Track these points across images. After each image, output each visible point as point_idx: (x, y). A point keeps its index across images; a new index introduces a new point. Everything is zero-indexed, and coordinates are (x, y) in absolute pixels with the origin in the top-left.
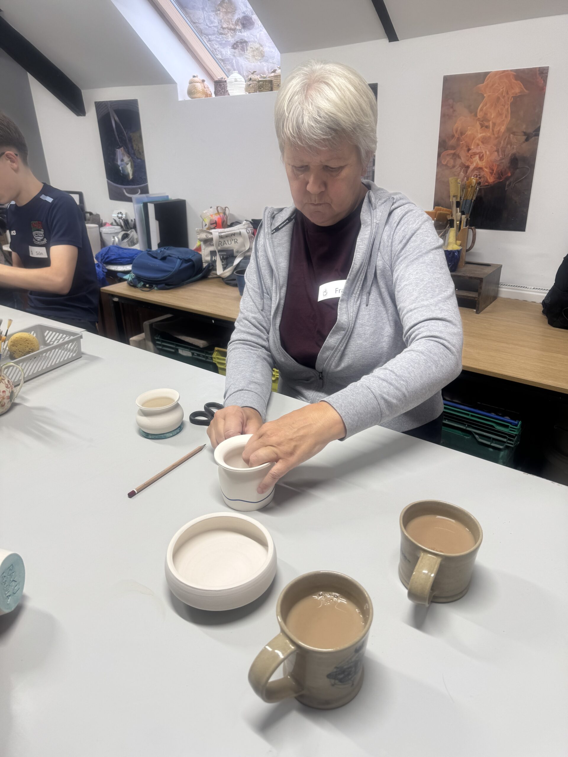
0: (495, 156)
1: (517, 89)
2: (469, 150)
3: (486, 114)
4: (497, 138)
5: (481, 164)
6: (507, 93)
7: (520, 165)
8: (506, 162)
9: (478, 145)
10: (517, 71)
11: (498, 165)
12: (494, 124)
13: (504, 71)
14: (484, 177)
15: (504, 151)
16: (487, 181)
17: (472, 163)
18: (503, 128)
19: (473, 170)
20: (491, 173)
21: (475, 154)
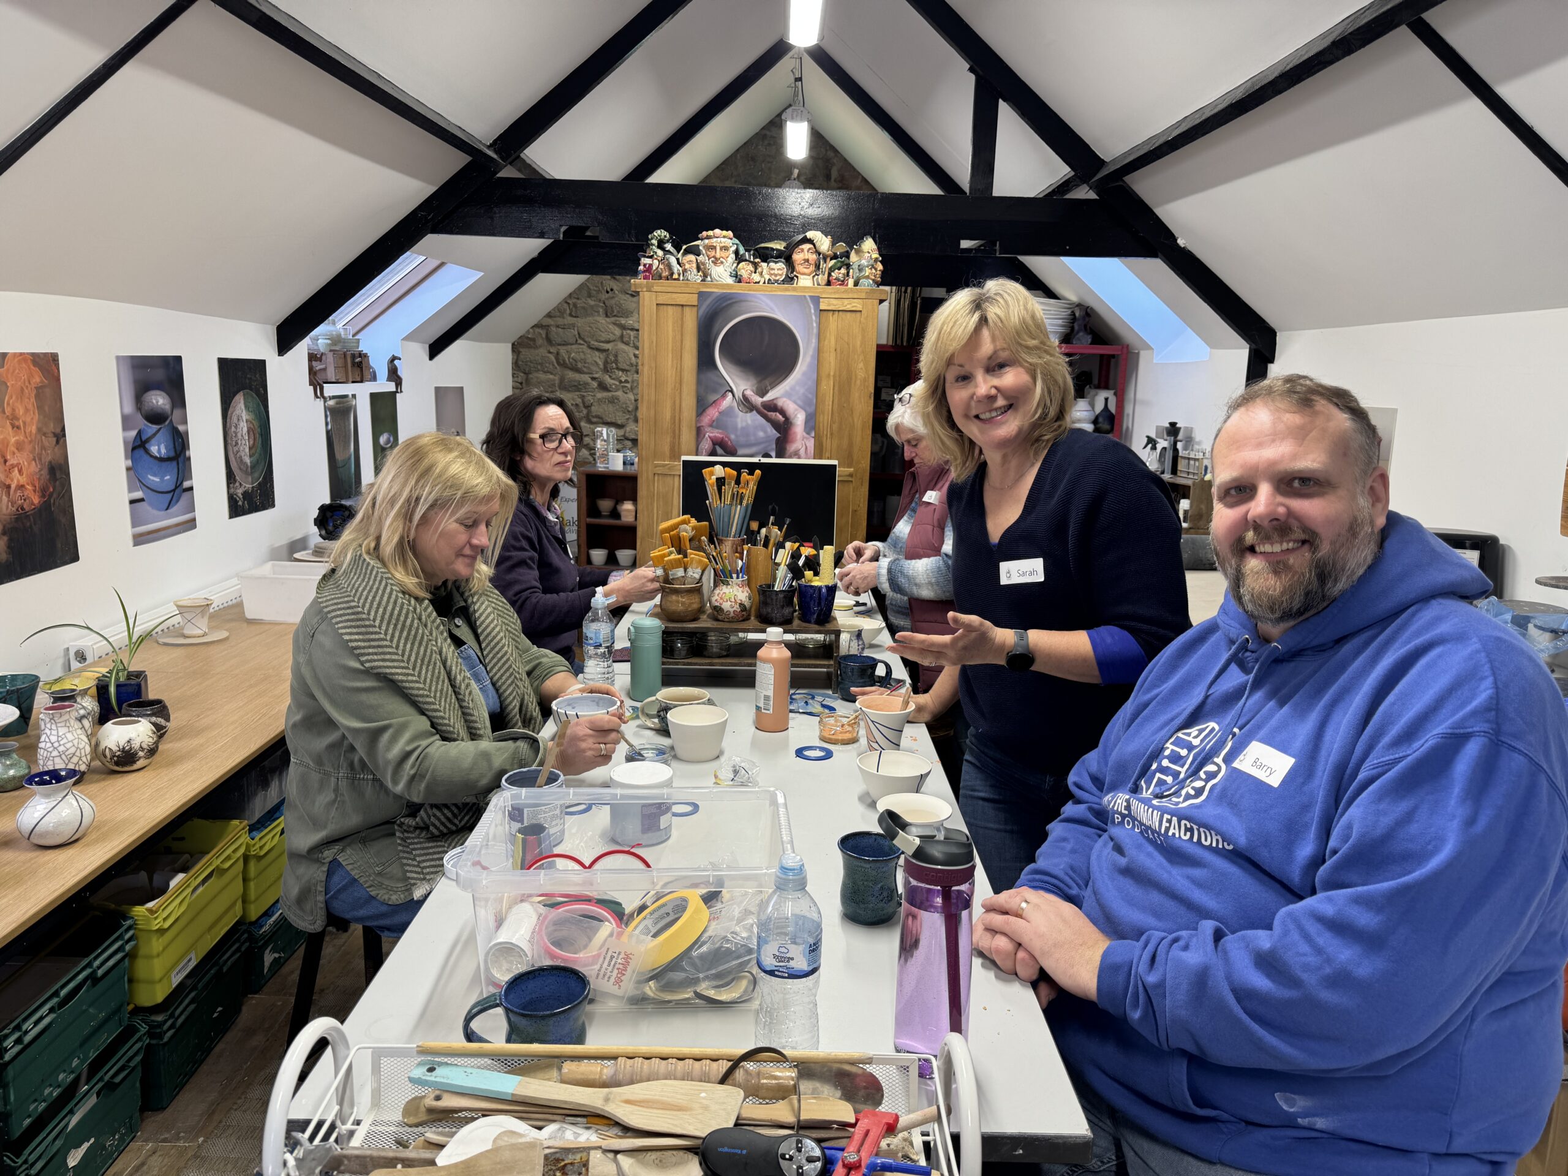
0: (34, 468)
1: (38, 378)
2: (5, 461)
3: (14, 410)
4: (30, 442)
5: (23, 480)
6: (30, 383)
7: (58, 475)
8: (45, 472)
9: (14, 453)
10: (33, 354)
11: (39, 479)
12: (24, 423)
13: (21, 354)
14: (29, 498)
15: (40, 459)
16: (33, 504)
17: (12, 480)
18: (34, 429)
19: (15, 491)
20: (35, 491)
21: (13, 466)
